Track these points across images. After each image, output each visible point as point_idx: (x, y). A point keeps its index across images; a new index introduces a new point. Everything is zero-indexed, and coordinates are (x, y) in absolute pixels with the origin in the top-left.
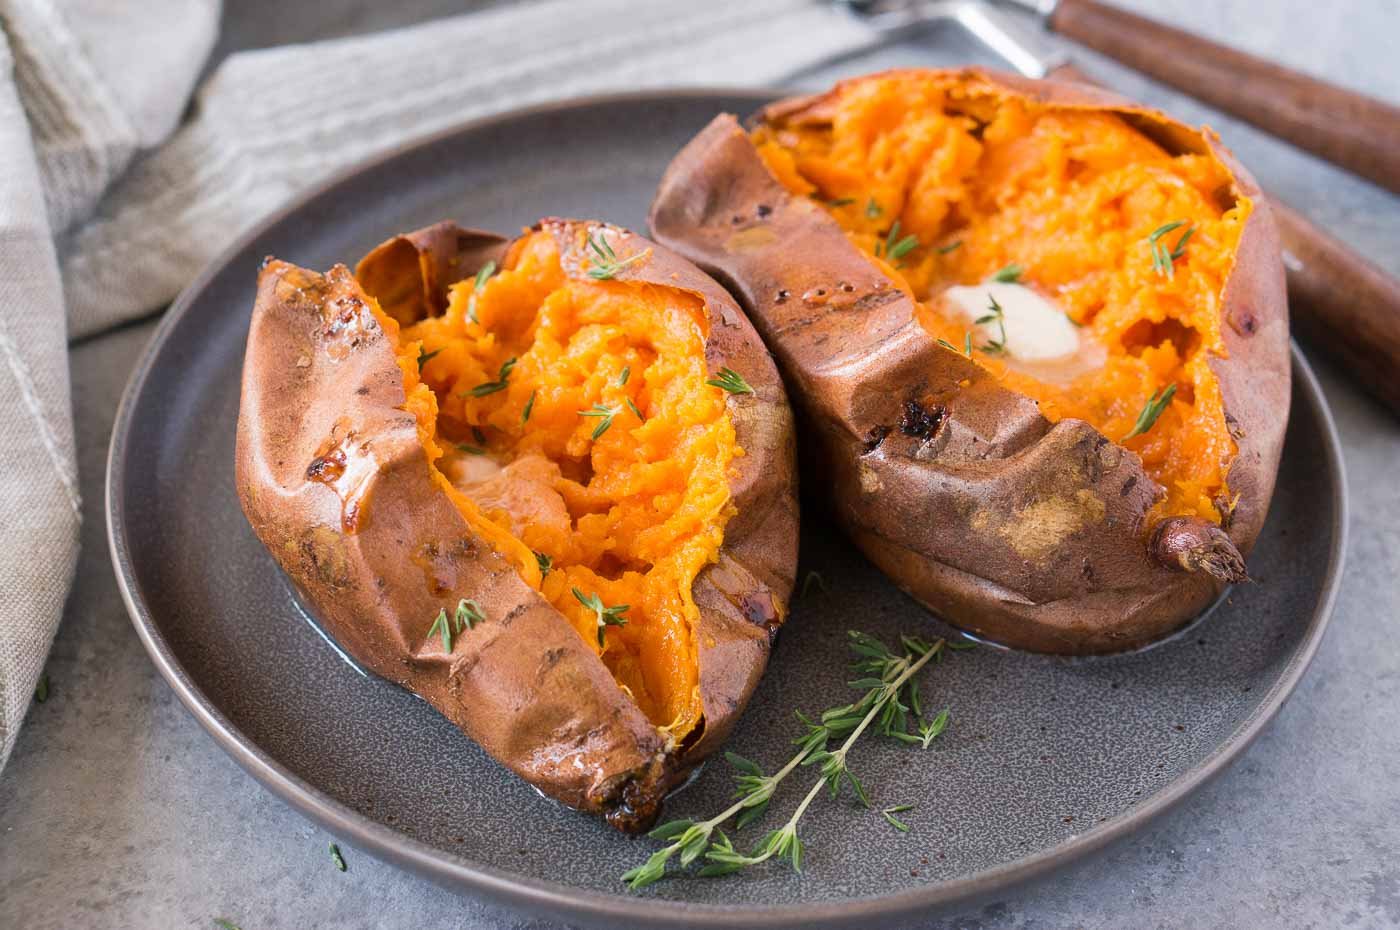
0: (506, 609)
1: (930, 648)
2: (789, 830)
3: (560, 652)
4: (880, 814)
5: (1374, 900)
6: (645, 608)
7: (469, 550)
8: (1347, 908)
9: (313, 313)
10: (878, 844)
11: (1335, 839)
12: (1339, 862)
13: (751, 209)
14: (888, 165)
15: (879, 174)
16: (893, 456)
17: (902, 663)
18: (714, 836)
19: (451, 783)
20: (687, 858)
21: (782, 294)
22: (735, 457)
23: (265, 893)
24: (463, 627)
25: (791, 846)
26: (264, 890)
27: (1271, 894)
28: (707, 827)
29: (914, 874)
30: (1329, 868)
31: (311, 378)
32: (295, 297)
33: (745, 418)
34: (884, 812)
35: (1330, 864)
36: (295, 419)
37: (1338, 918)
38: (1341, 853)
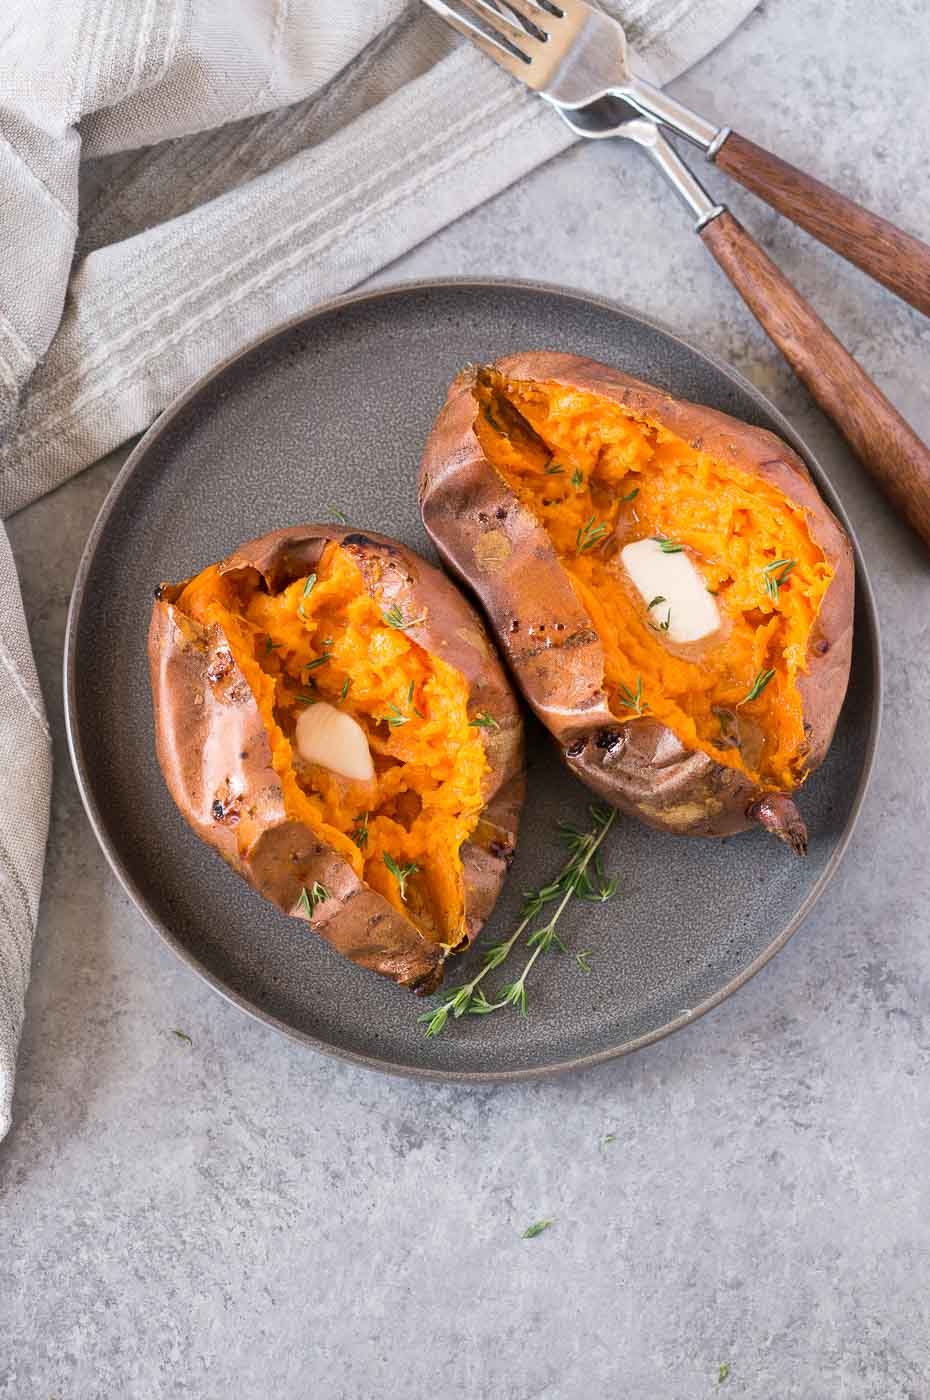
0: (345, 891)
1: (609, 818)
2: (519, 987)
3: (379, 918)
4: (574, 958)
5: (867, 984)
6: (429, 852)
7: (319, 850)
8: (850, 991)
9: (201, 660)
10: (573, 982)
11: (849, 937)
12: (850, 956)
13: (492, 510)
14: (588, 438)
15: (581, 444)
16: (588, 762)
17: (590, 838)
18: (475, 993)
19: (309, 943)
20: (459, 1012)
21: (516, 624)
22: (486, 773)
23: (201, 1010)
24: (317, 901)
25: (520, 997)
26: (199, 1007)
27: (808, 984)
28: (469, 989)
29: (594, 1009)
30: (843, 961)
31: (205, 714)
32: (187, 649)
33: (493, 744)
34: (578, 956)
35: (844, 957)
36: (198, 752)
37: (845, 999)
38: (852, 949)
